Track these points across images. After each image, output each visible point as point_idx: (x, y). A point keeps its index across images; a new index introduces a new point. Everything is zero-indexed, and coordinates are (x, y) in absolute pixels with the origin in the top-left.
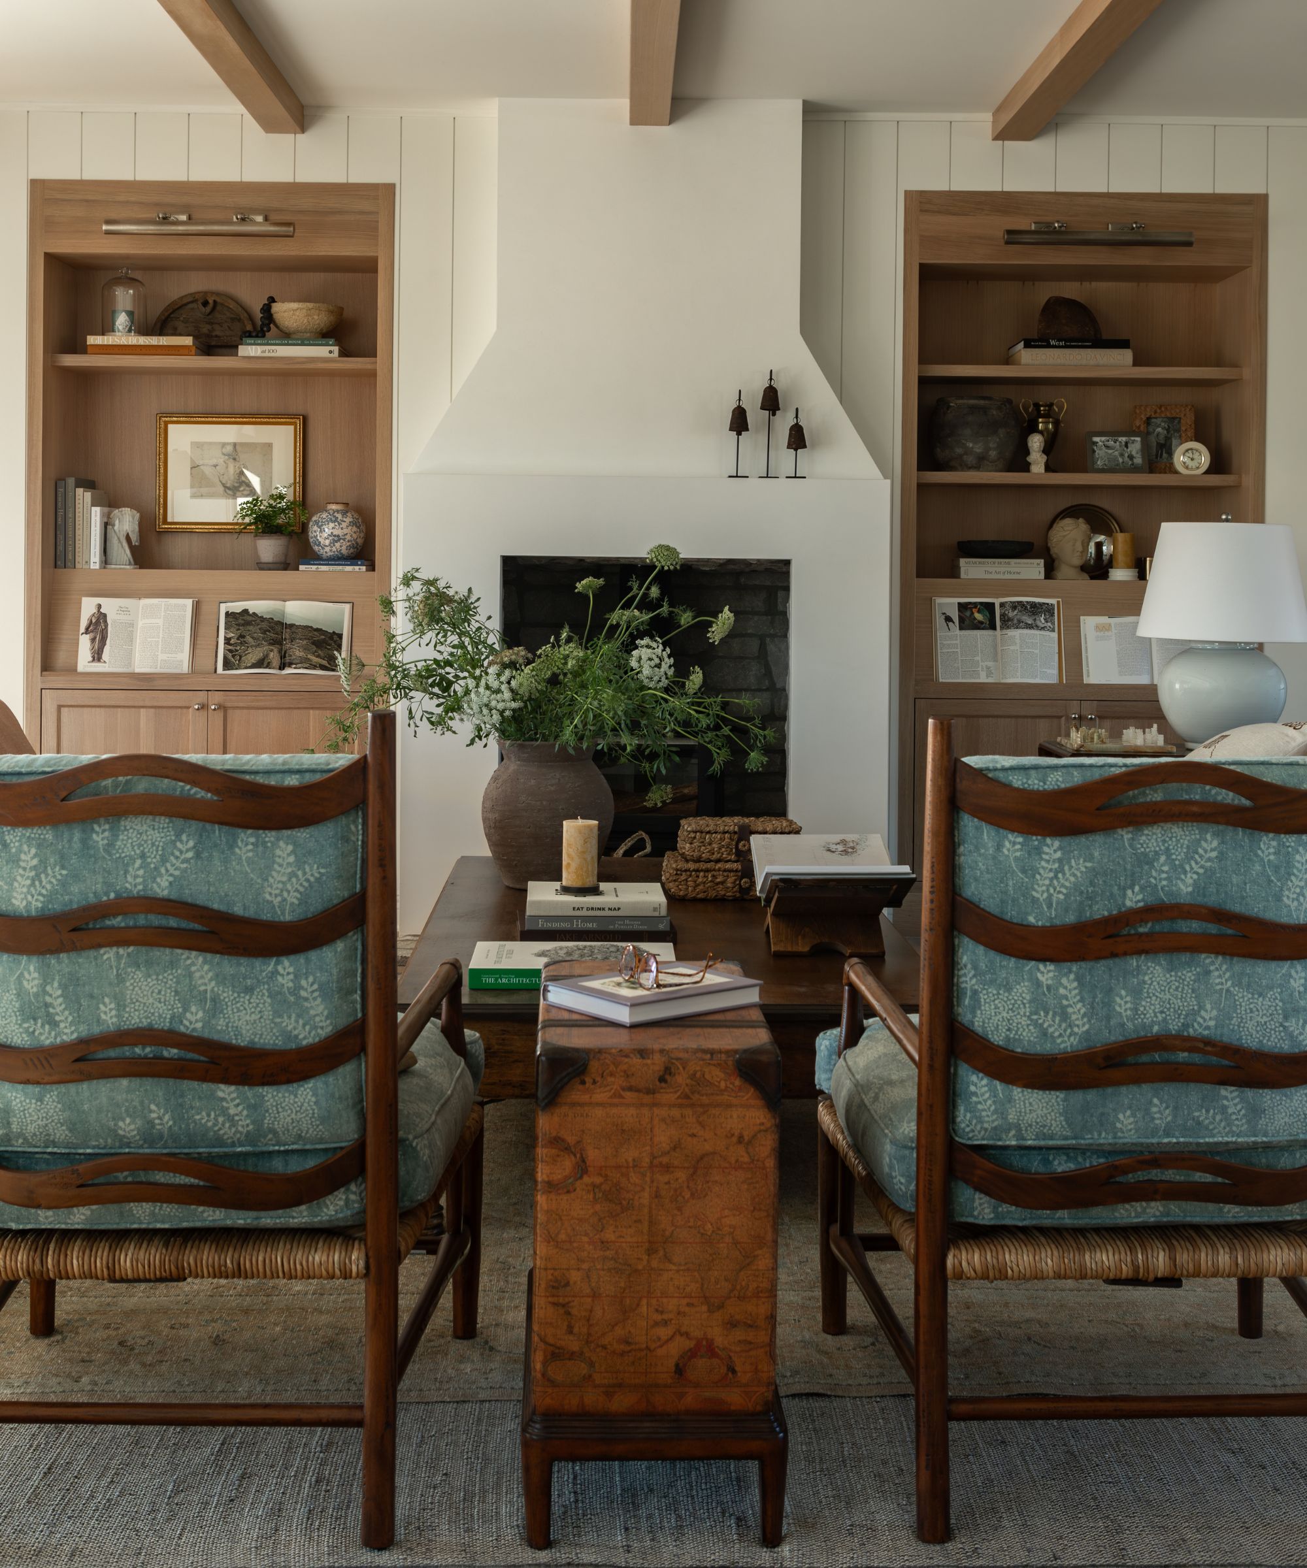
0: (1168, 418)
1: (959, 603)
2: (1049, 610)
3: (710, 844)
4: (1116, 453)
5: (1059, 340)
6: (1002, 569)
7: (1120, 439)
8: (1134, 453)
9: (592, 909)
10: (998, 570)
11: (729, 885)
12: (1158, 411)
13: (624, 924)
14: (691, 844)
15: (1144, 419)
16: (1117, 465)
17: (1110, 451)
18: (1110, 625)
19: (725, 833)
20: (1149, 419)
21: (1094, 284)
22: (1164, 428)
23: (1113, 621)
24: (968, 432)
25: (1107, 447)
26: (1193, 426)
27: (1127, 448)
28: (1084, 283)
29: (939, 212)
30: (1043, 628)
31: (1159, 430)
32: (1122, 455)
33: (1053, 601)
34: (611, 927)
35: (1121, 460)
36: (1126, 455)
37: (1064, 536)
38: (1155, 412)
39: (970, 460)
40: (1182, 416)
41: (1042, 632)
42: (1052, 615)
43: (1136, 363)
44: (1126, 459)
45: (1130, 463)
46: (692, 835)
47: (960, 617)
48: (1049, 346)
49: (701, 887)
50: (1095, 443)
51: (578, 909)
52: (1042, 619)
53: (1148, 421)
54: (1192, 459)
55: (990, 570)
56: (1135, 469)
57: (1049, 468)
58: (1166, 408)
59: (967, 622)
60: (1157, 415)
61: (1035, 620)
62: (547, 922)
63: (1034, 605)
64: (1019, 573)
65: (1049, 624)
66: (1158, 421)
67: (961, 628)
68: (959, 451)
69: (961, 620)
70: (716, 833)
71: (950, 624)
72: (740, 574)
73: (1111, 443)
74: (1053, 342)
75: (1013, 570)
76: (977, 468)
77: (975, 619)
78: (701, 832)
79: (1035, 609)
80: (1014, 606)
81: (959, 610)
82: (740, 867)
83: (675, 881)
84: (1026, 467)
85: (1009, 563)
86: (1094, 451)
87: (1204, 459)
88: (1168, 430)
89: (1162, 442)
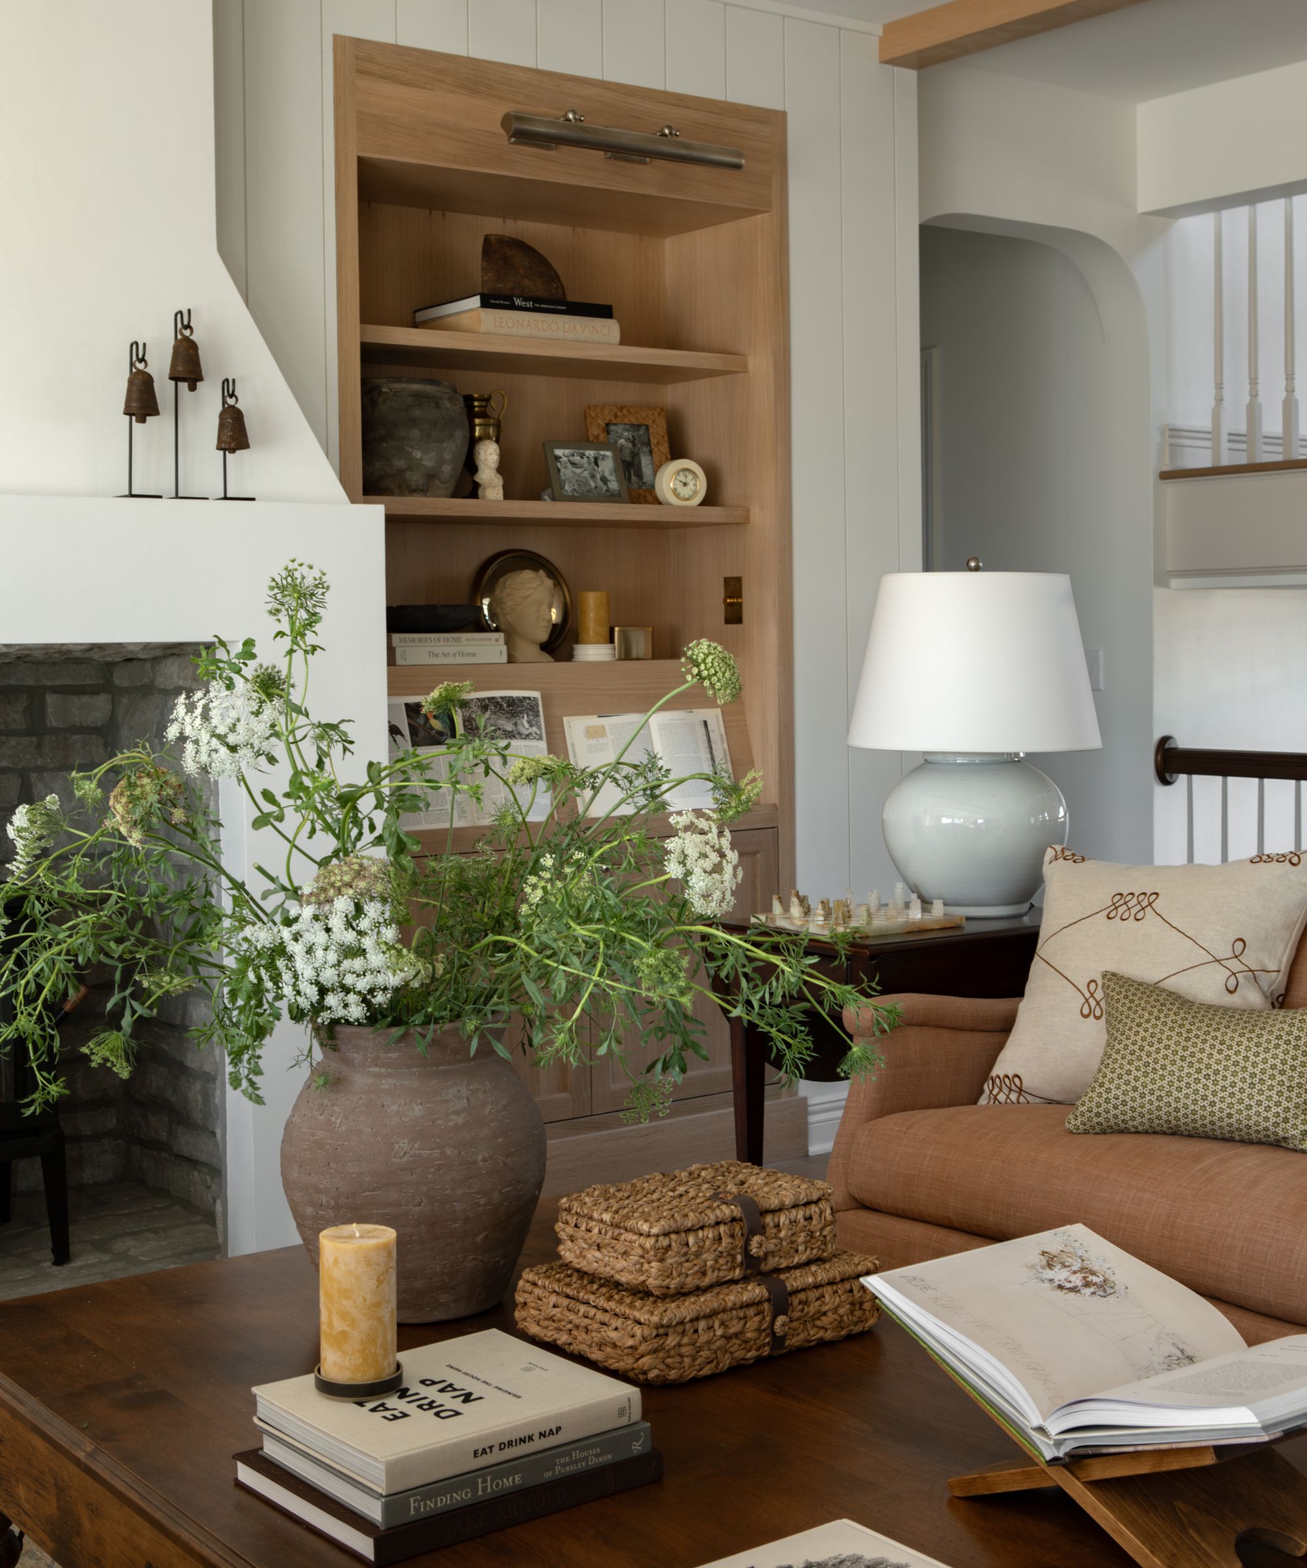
0: (632, 425)
1: (407, 705)
2: (529, 707)
3: (697, 1255)
4: (586, 474)
5: (526, 299)
6: (451, 650)
7: (587, 453)
8: (607, 474)
9: (510, 1443)
10: (447, 650)
11: (749, 1335)
12: (619, 414)
13: (571, 1463)
14: (661, 1260)
15: (603, 425)
16: (590, 491)
17: (578, 471)
18: (603, 727)
19: (718, 1223)
20: (608, 425)
21: (519, 222)
22: (627, 440)
23: (606, 722)
24: (415, 433)
25: (573, 464)
26: (666, 437)
27: (598, 466)
28: (507, 220)
29: (384, 78)
30: (528, 736)
31: (622, 441)
32: (593, 476)
33: (536, 694)
34: (548, 1475)
35: (593, 484)
36: (598, 476)
37: (526, 598)
38: (616, 416)
39: (415, 478)
40: (650, 422)
41: (527, 742)
42: (537, 715)
43: (624, 341)
44: (600, 483)
45: (605, 488)
46: (664, 1242)
47: (410, 725)
48: (513, 307)
49: (705, 1353)
50: (557, 458)
51: (484, 1451)
52: (525, 722)
53: (607, 428)
54: (685, 484)
55: (436, 650)
56: (612, 497)
57: (508, 495)
58: (629, 411)
59: (422, 733)
60: (618, 420)
61: (516, 724)
62: (424, 1499)
63: (511, 702)
64: (474, 655)
65: (535, 729)
66: (619, 429)
67: (415, 744)
68: (399, 463)
69: (414, 731)
70: (702, 1228)
71: (398, 738)
72: (109, 667)
73: (577, 459)
74: (518, 302)
75: (466, 650)
76: (422, 491)
77: (432, 728)
78: (677, 1232)
79: (513, 707)
80: (485, 705)
81: (408, 716)
82: (766, 1294)
83: (655, 1351)
84: (473, 491)
85: (459, 640)
86: (559, 471)
87: (698, 486)
88: (633, 442)
89: (628, 459)
